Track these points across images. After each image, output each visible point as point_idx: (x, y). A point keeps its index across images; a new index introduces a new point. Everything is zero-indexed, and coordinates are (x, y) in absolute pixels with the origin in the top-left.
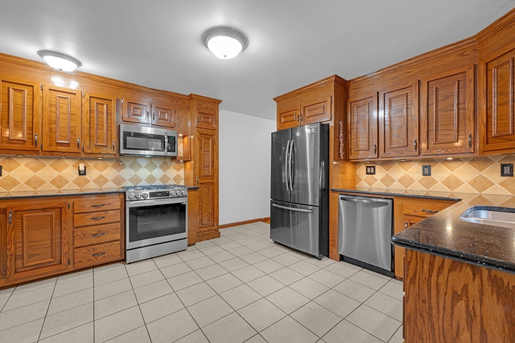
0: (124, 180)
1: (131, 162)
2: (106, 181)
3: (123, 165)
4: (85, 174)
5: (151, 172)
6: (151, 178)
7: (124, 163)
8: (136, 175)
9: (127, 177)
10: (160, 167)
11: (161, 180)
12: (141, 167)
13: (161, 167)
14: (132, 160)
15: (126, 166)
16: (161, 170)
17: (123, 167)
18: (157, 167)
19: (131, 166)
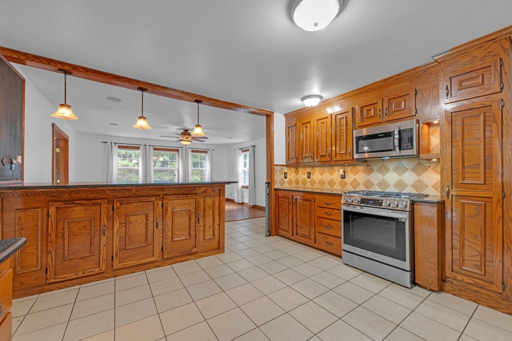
0: (373, 185)
1: (380, 165)
2: (358, 184)
3: (371, 169)
4: (344, 178)
5: (400, 175)
6: (400, 184)
7: (372, 167)
8: (383, 179)
9: (375, 182)
10: (411, 170)
11: (414, 186)
12: (388, 170)
13: (413, 170)
14: (380, 164)
15: (374, 170)
16: (413, 174)
17: (371, 171)
18: (407, 170)
19: (379, 170)
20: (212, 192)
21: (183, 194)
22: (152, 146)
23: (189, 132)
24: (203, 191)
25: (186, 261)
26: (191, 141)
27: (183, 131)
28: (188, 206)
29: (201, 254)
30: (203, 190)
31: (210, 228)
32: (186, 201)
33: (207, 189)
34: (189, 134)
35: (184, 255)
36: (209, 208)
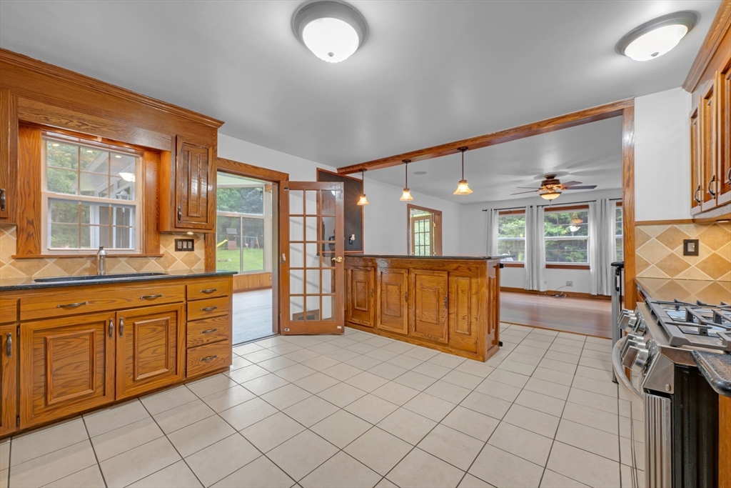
20: (467, 271)
21: (431, 269)
22: (543, 206)
23: (555, 178)
24: (454, 268)
25: (432, 348)
26: (560, 193)
27: (546, 179)
28: (435, 284)
29: (450, 349)
30: (455, 266)
31: (464, 319)
32: (433, 278)
33: (460, 267)
34: (557, 182)
35: (429, 341)
36: (463, 291)
